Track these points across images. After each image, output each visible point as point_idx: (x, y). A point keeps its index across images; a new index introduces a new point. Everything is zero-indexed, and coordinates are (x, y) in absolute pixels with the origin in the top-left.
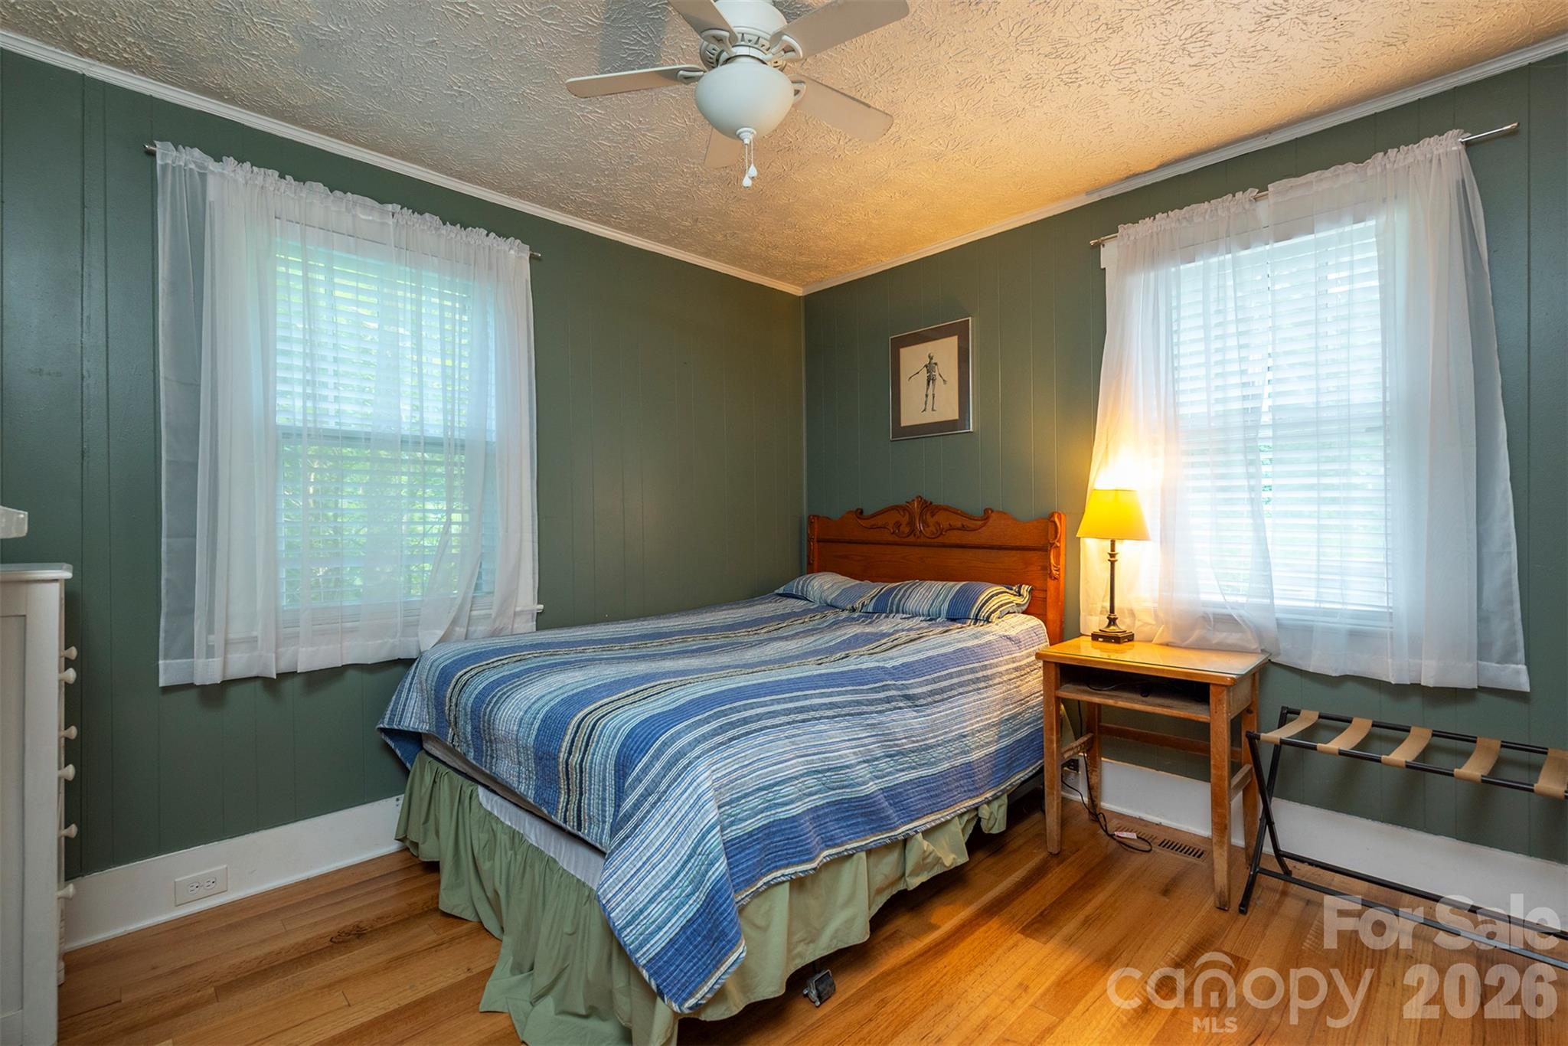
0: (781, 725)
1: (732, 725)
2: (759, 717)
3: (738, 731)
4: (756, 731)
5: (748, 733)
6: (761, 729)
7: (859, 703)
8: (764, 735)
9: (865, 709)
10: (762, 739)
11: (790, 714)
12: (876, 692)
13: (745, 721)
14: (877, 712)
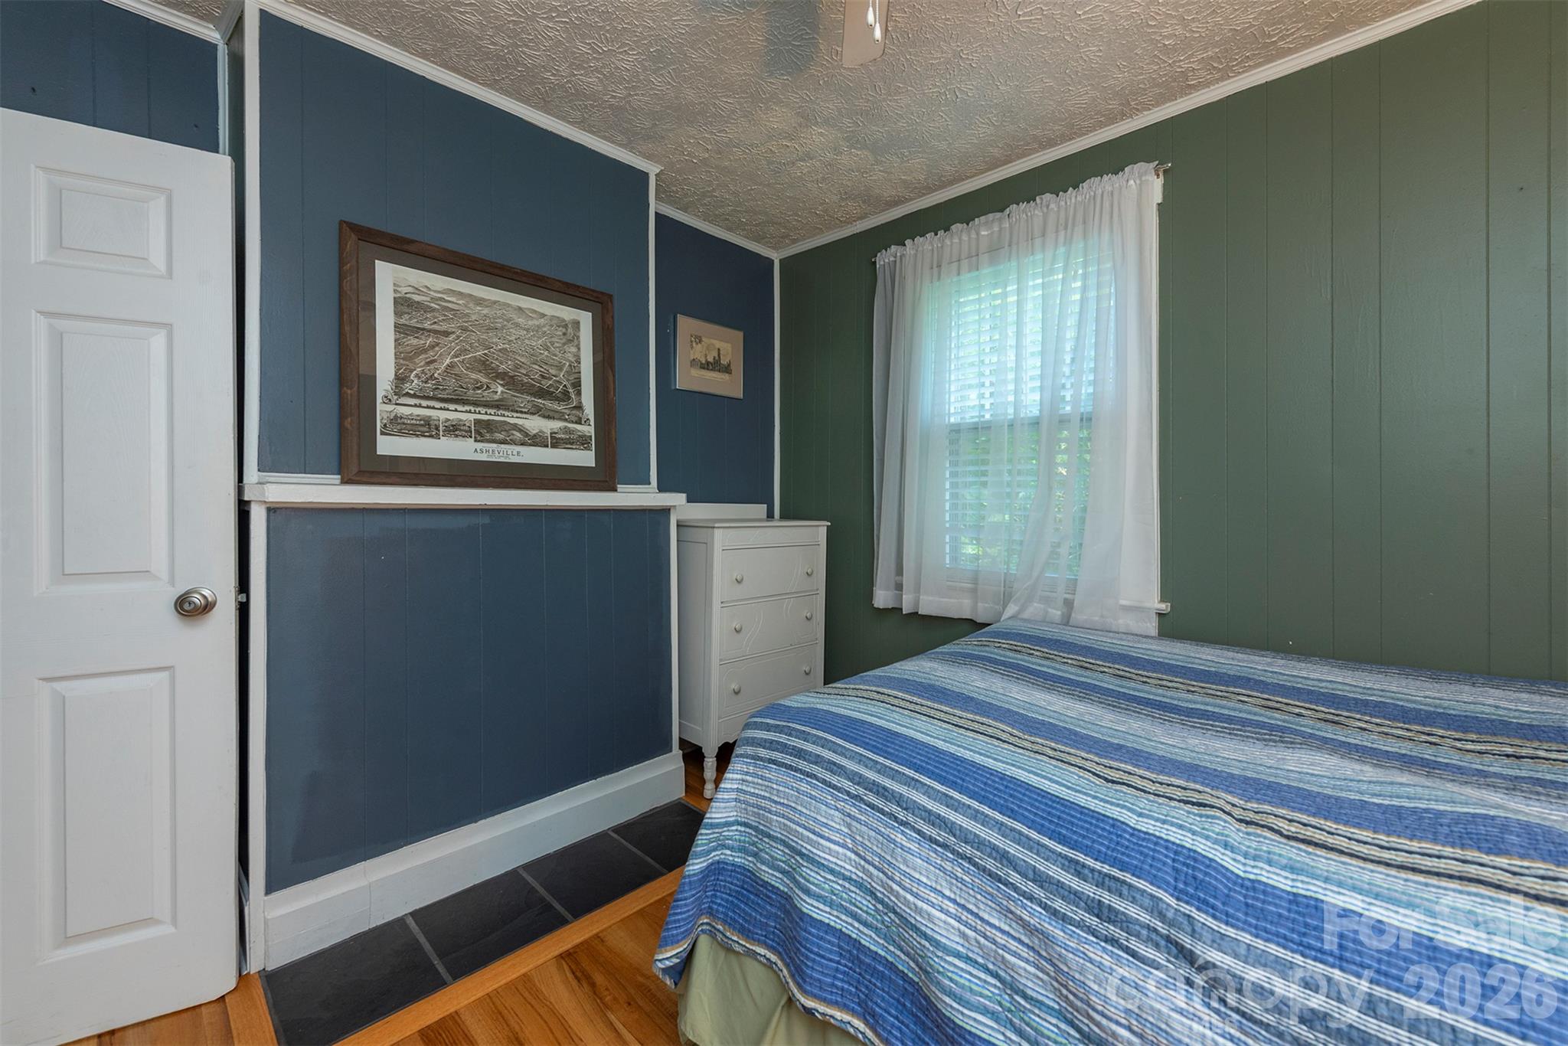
0: (838, 789)
1: (784, 748)
2: (818, 760)
3: (783, 758)
4: (801, 772)
5: (790, 767)
6: (808, 775)
7: (1004, 857)
8: (808, 783)
9: (1015, 878)
10: (804, 787)
11: (858, 784)
12: (1078, 874)
13: (800, 754)
14: (1045, 907)
